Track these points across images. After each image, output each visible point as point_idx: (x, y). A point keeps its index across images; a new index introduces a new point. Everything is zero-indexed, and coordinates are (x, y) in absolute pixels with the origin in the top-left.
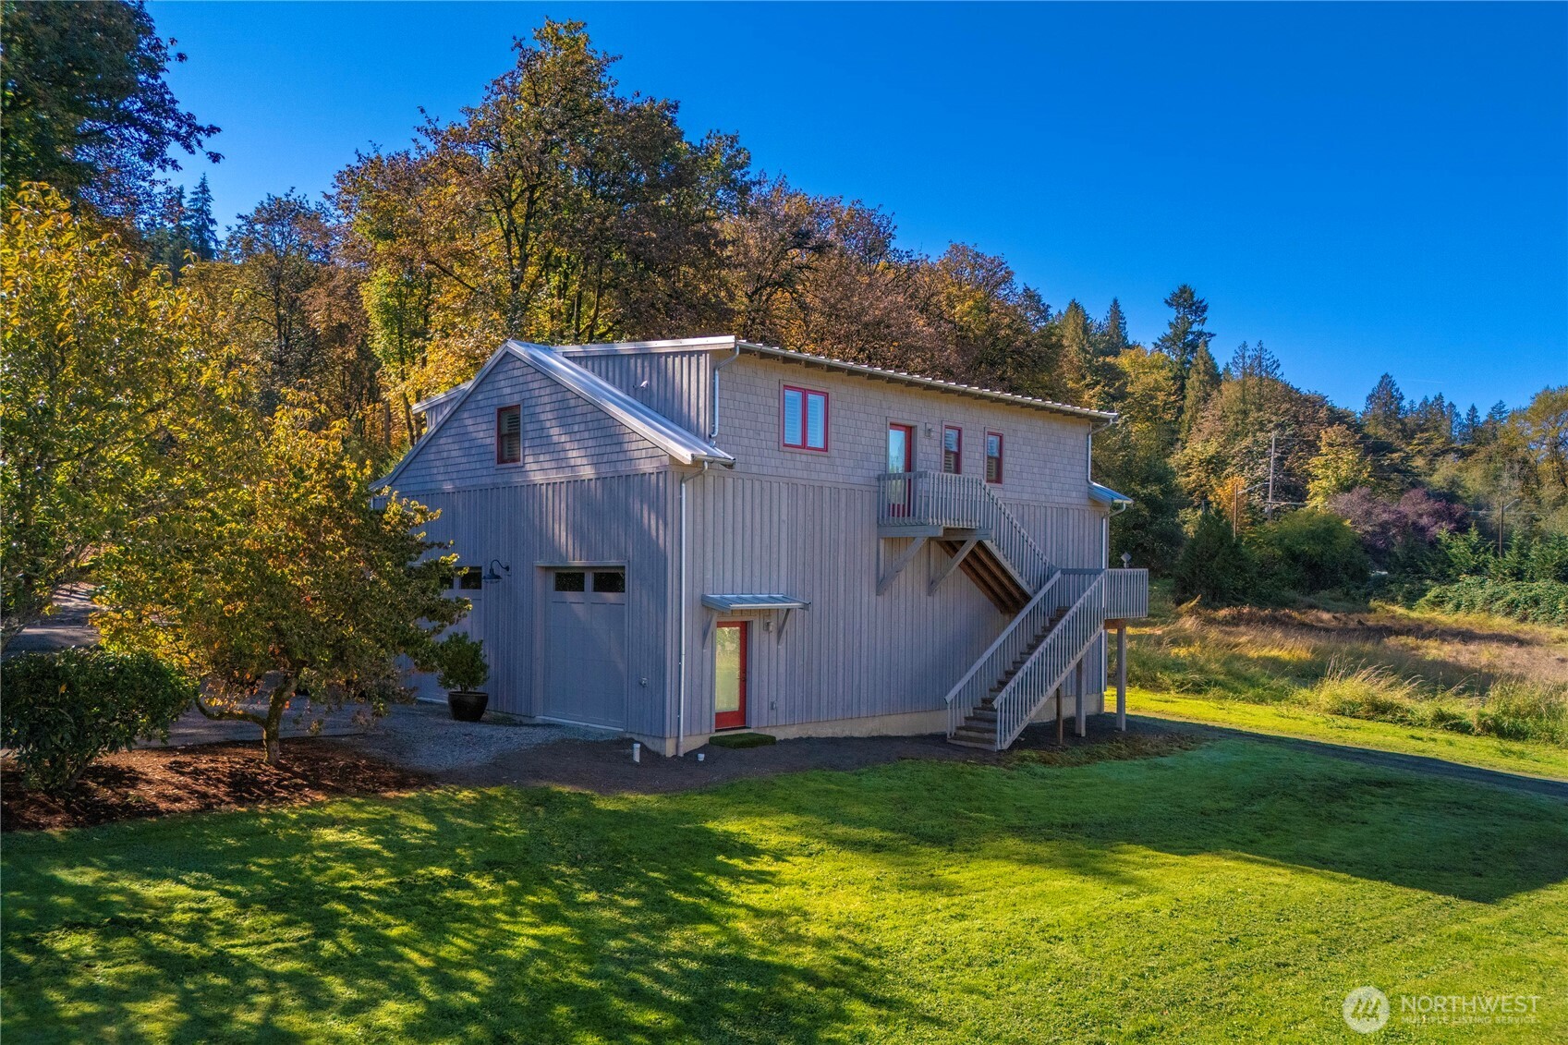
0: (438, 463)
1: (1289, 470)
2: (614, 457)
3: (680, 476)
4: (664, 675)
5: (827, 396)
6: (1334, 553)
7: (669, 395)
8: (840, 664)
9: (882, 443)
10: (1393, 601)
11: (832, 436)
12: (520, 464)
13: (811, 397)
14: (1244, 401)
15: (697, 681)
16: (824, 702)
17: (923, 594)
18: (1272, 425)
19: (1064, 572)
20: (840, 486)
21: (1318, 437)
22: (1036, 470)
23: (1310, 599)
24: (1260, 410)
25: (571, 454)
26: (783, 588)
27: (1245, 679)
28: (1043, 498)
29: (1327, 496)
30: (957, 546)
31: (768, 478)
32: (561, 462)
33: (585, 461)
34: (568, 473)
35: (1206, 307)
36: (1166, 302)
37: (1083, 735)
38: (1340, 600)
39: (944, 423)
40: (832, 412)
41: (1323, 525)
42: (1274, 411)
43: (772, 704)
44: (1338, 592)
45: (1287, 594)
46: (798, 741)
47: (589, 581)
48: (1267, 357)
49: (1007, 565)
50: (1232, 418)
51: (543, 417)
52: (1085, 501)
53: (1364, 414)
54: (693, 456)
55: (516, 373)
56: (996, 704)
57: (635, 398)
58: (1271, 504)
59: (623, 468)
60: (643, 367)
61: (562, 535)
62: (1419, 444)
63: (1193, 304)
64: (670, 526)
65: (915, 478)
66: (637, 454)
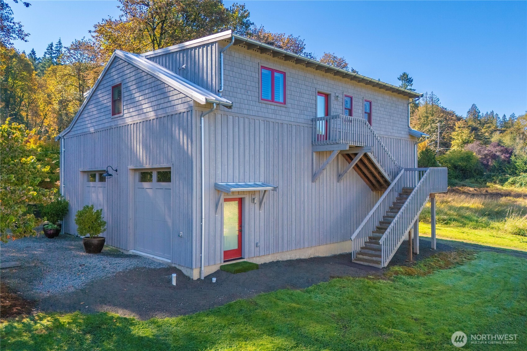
0: (88, 118)
1: (444, 136)
2: (165, 105)
3: (200, 114)
4: (192, 231)
5: (284, 74)
6: (471, 165)
7: (197, 70)
8: (294, 220)
9: (314, 102)
10: (495, 183)
11: (288, 96)
12: (121, 114)
13: (276, 74)
14: (427, 113)
15: (212, 233)
16: (285, 241)
17: (335, 181)
18: (437, 121)
19: (406, 170)
20: (293, 124)
21: (454, 125)
22: (386, 120)
23: (462, 183)
24: (432, 116)
25: (144, 106)
26: (262, 179)
27: (466, 218)
28: (389, 134)
29: (458, 146)
30: (352, 156)
31: (253, 117)
32: (140, 112)
33: (151, 109)
34: (143, 116)
35: (412, 80)
36: (398, 79)
37: (418, 253)
38: (474, 183)
39: (344, 94)
40: (288, 83)
41: (466, 155)
42: (438, 116)
43: (257, 244)
44: (473, 180)
45: (453, 181)
46: (272, 264)
47: (155, 175)
48: (435, 97)
49: (378, 166)
50: (422, 119)
51: (132, 88)
52: (407, 136)
53: (466, 118)
54: (206, 99)
55: (120, 66)
56: (381, 242)
57: (179, 75)
58: (438, 149)
59: (169, 110)
60: (183, 57)
61: (140, 151)
62: (486, 128)
63: (408, 79)
64: (194, 142)
65: (330, 119)
66: (176, 102)
